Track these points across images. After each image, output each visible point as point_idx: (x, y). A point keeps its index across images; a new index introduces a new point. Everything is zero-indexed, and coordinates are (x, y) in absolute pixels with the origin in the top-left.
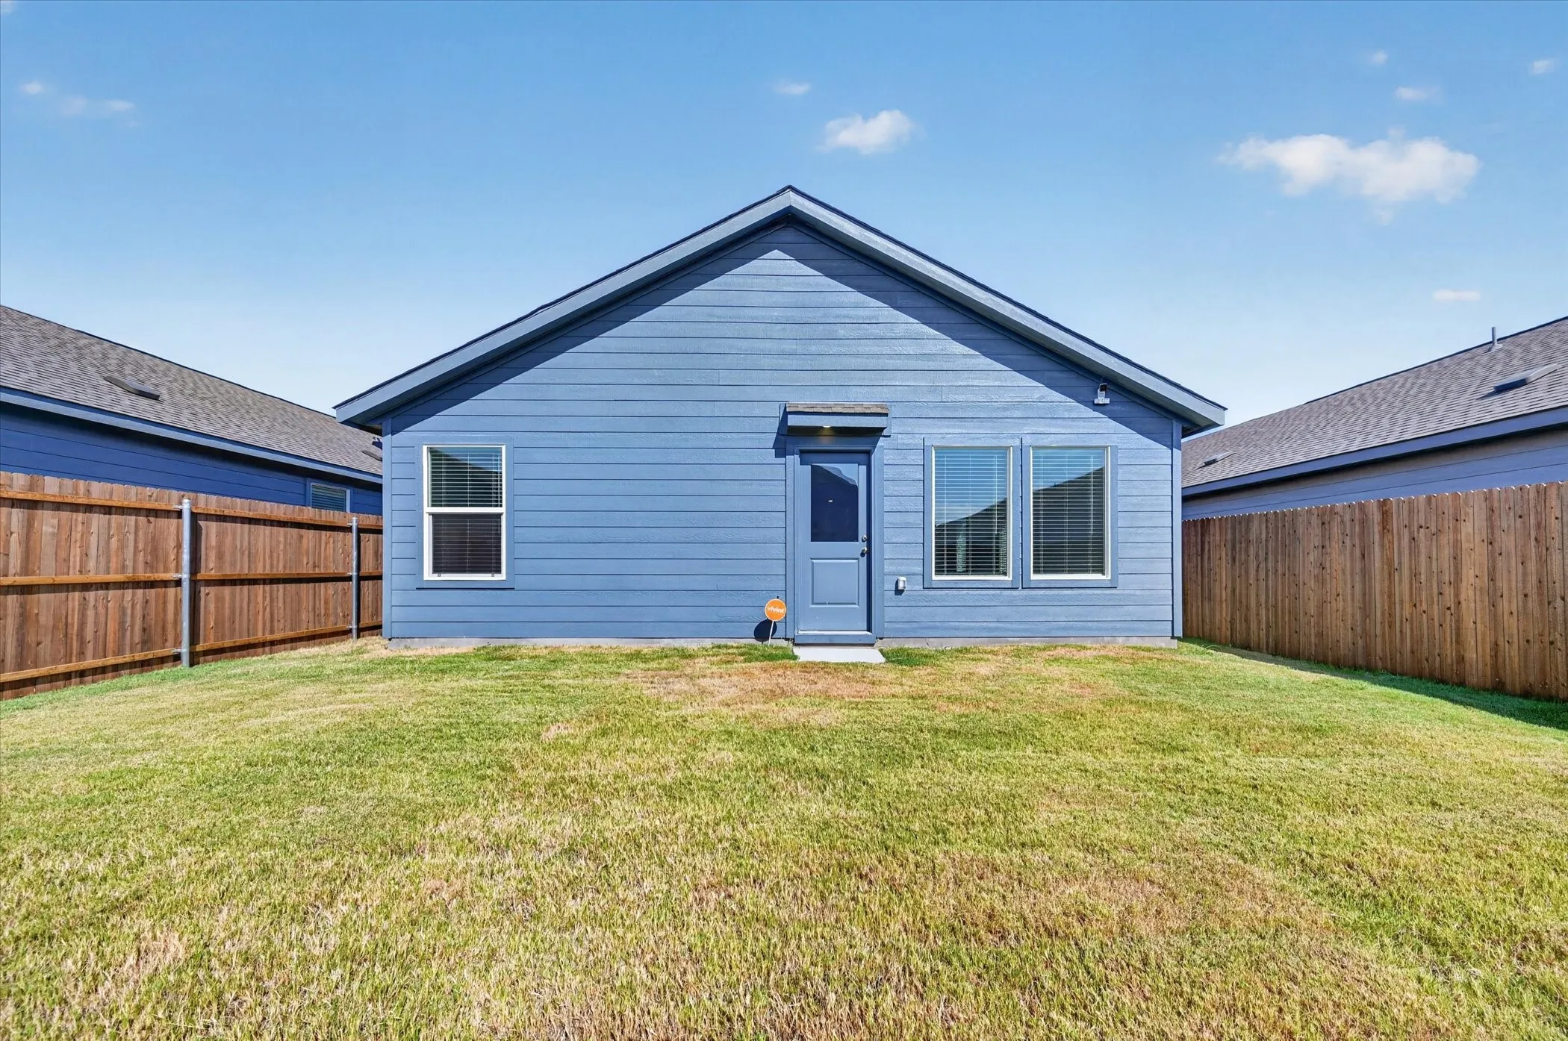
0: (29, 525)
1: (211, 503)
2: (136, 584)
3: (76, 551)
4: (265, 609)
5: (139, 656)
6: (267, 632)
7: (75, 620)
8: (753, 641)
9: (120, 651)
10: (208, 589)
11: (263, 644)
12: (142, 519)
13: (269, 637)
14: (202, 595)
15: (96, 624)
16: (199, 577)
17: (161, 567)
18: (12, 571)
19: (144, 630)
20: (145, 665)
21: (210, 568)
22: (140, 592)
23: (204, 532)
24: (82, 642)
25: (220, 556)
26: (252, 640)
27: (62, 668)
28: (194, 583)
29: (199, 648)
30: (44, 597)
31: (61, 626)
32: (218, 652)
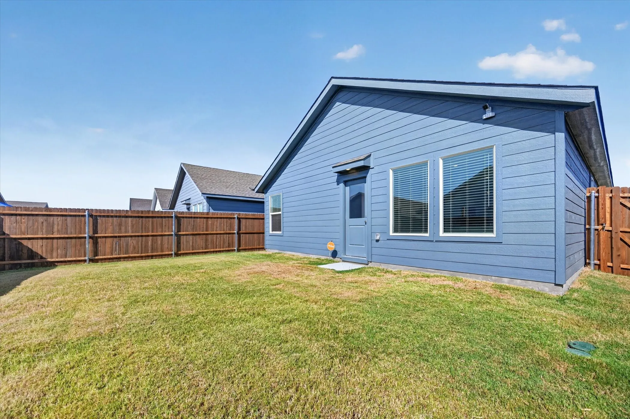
0: (207, 221)
1: (243, 214)
2: (227, 234)
3: (215, 227)
4: (257, 240)
5: (227, 249)
6: (258, 245)
7: (215, 241)
8: (331, 258)
9: (223, 248)
10: (243, 235)
11: (257, 249)
12: (228, 220)
13: (258, 247)
14: (241, 236)
15: (219, 242)
16: (240, 232)
17: (232, 230)
18: (204, 230)
19: (228, 243)
20: (228, 251)
21: (243, 230)
22: (228, 235)
23: (242, 222)
24: (216, 245)
25: (246, 227)
26: (254, 247)
27: (212, 250)
28: (239, 234)
29: (240, 248)
30: (210, 236)
31: (213, 241)
32: (245, 250)
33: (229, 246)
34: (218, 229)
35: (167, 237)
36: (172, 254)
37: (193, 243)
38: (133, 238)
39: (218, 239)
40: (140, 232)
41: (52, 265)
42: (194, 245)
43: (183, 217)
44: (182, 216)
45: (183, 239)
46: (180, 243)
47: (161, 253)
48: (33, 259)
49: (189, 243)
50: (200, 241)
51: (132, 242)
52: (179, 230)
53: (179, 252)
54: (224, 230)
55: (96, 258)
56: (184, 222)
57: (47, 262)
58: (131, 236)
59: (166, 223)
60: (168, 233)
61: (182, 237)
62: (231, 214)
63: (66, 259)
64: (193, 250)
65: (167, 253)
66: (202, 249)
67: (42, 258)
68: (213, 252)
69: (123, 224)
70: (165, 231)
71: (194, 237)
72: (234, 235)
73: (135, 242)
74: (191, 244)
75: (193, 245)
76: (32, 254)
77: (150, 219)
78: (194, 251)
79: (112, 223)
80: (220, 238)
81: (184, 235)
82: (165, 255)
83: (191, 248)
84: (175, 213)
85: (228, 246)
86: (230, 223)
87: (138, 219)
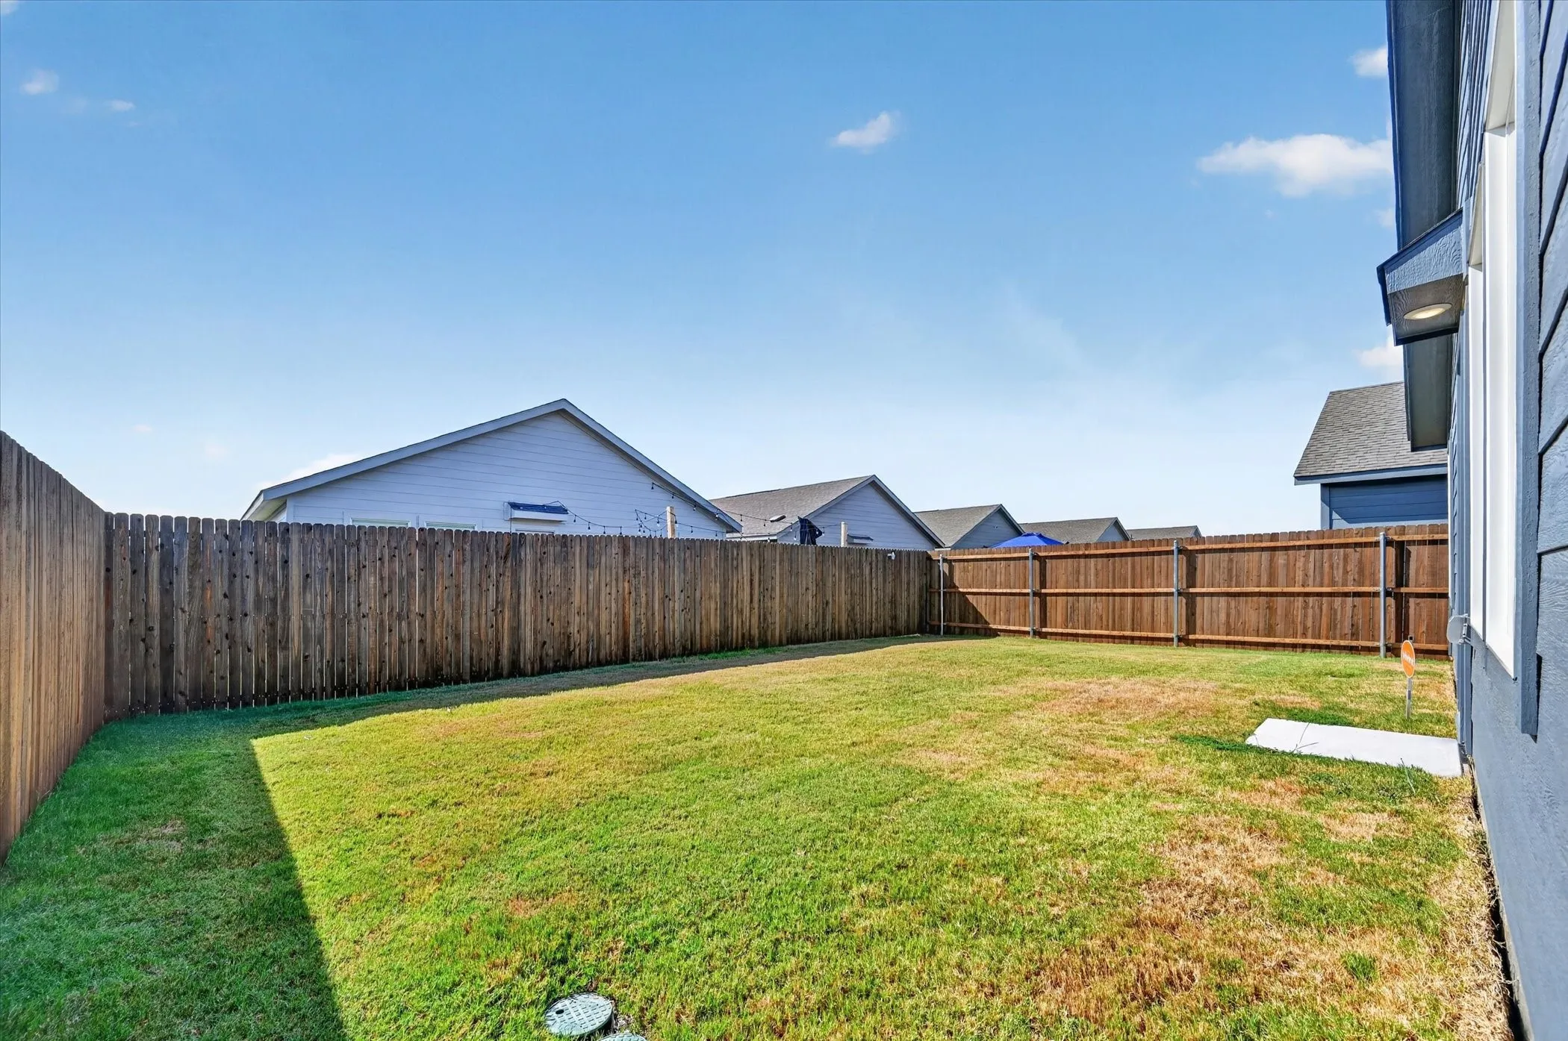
2: (1345, 594)
3: (1299, 574)
5: (1345, 643)
7: (1299, 614)
9: (1332, 638)
10: (1419, 601)
14: (1412, 604)
15: (1314, 617)
16: (1404, 590)
17: (1366, 581)
18: (1263, 583)
19: (1352, 625)
20: (1353, 650)
21: (1420, 583)
22: (1349, 599)
23: (1413, 555)
25: (1433, 574)
28: (1399, 595)
31: (1291, 615)
33: (1355, 635)
34: (1311, 582)
35: (1163, 598)
36: (1172, 640)
37: (1228, 615)
38: (1098, 598)
39: (1310, 612)
40: (1110, 585)
41: (993, 634)
42: (1232, 620)
43: (1203, 551)
44: (1197, 547)
45: (1203, 605)
46: (1194, 614)
47: (1150, 634)
48: (977, 623)
49: (1218, 615)
50: (1251, 613)
51: (1098, 606)
52: (1191, 583)
53: (1191, 637)
54: (1333, 583)
55: (1044, 630)
56: (1205, 563)
57: (991, 629)
58: (1095, 595)
59: (1160, 567)
60: (1165, 590)
61: (1198, 599)
62: (1367, 532)
63: (1009, 628)
64: (1227, 634)
65: (1162, 635)
66: (1255, 633)
67: (986, 623)
68: (1294, 646)
69: (1082, 570)
70: (1159, 586)
71: (1233, 602)
72: (1376, 599)
73: (1100, 606)
74: (1223, 617)
75: (1228, 623)
76: (978, 617)
77: (1129, 558)
78: (1230, 638)
79: (1066, 569)
80: (1317, 611)
81: (1203, 595)
82: (1160, 639)
83: (1223, 629)
84: (1177, 543)
85: (1353, 635)
86: (1360, 561)
87: (1105, 560)
